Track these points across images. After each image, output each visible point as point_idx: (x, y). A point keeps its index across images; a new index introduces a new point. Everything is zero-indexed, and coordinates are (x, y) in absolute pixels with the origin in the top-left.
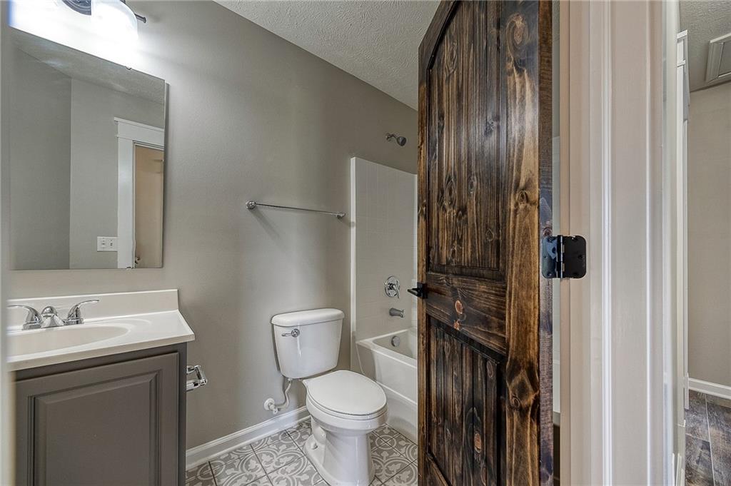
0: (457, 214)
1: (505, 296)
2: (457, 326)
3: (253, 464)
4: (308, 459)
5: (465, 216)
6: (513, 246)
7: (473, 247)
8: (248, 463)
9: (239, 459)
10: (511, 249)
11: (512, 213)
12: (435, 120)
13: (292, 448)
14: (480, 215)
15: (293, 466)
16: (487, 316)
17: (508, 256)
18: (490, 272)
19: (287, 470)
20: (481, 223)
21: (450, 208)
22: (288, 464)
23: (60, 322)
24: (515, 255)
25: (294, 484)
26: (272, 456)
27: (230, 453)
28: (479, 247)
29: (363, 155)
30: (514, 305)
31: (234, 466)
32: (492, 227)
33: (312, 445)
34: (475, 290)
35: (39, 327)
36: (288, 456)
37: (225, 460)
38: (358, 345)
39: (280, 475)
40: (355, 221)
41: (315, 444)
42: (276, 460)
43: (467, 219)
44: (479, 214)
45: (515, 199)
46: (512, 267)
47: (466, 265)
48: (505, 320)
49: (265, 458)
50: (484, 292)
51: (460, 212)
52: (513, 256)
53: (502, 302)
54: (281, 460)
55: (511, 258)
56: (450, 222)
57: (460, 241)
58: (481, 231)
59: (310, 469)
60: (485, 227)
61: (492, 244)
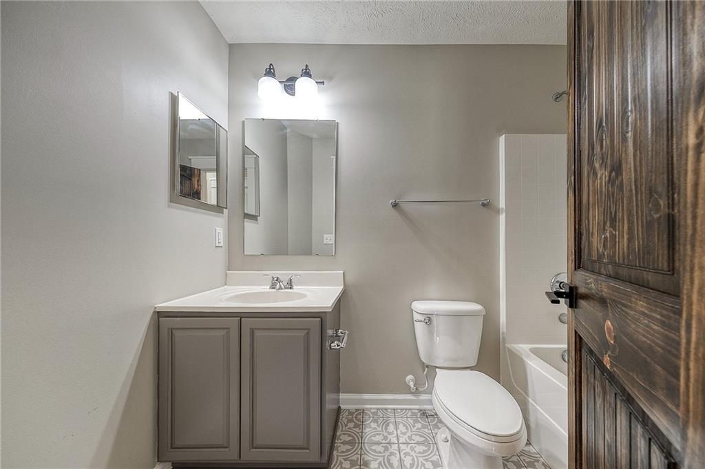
0: (610, 176)
1: (678, 330)
2: (607, 360)
3: (391, 428)
4: (437, 449)
5: (620, 179)
6: (694, 224)
7: (630, 229)
8: (388, 425)
9: (383, 419)
10: (690, 232)
11: (691, 153)
12: (584, 40)
13: (426, 430)
14: (641, 172)
15: (421, 448)
16: (649, 359)
17: (685, 245)
18: (659, 277)
19: (416, 449)
20: (641, 185)
21: (601, 169)
22: (418, 443)
23: (283, 287)
24: (698, 244)
25: (417, 467)
26: (407, 428)
27: (378, 409)
28: (639, 231)
29: (513, 129)
30: (696, 354)
31: (377, 422)
32: (660, 189)
33: (444, 436)
34: (630, 308)
35: (274, 288)
36: (421, 436)
37: (373, 413)
38: (509, 350)
39: (408, 450)
40: (504, 207)
41: (446, 438)
42: (409, 434)
43: (622, 182)
44: (639, 169)
45: (696, 119)
46: (692, 270)
47: (621, 262)
48: (678, 380)
49: (402, 428)
50: (643, 313)
51: (613, 174)
52: (693, 246)
53: (673, 340)
54: (414, 437)
55: (689, 252)
56: (601, 192)
57: (613, 221)
58: (642, 200)
59: (436, 460)
60: (648, 192)
61: (659, 224)
